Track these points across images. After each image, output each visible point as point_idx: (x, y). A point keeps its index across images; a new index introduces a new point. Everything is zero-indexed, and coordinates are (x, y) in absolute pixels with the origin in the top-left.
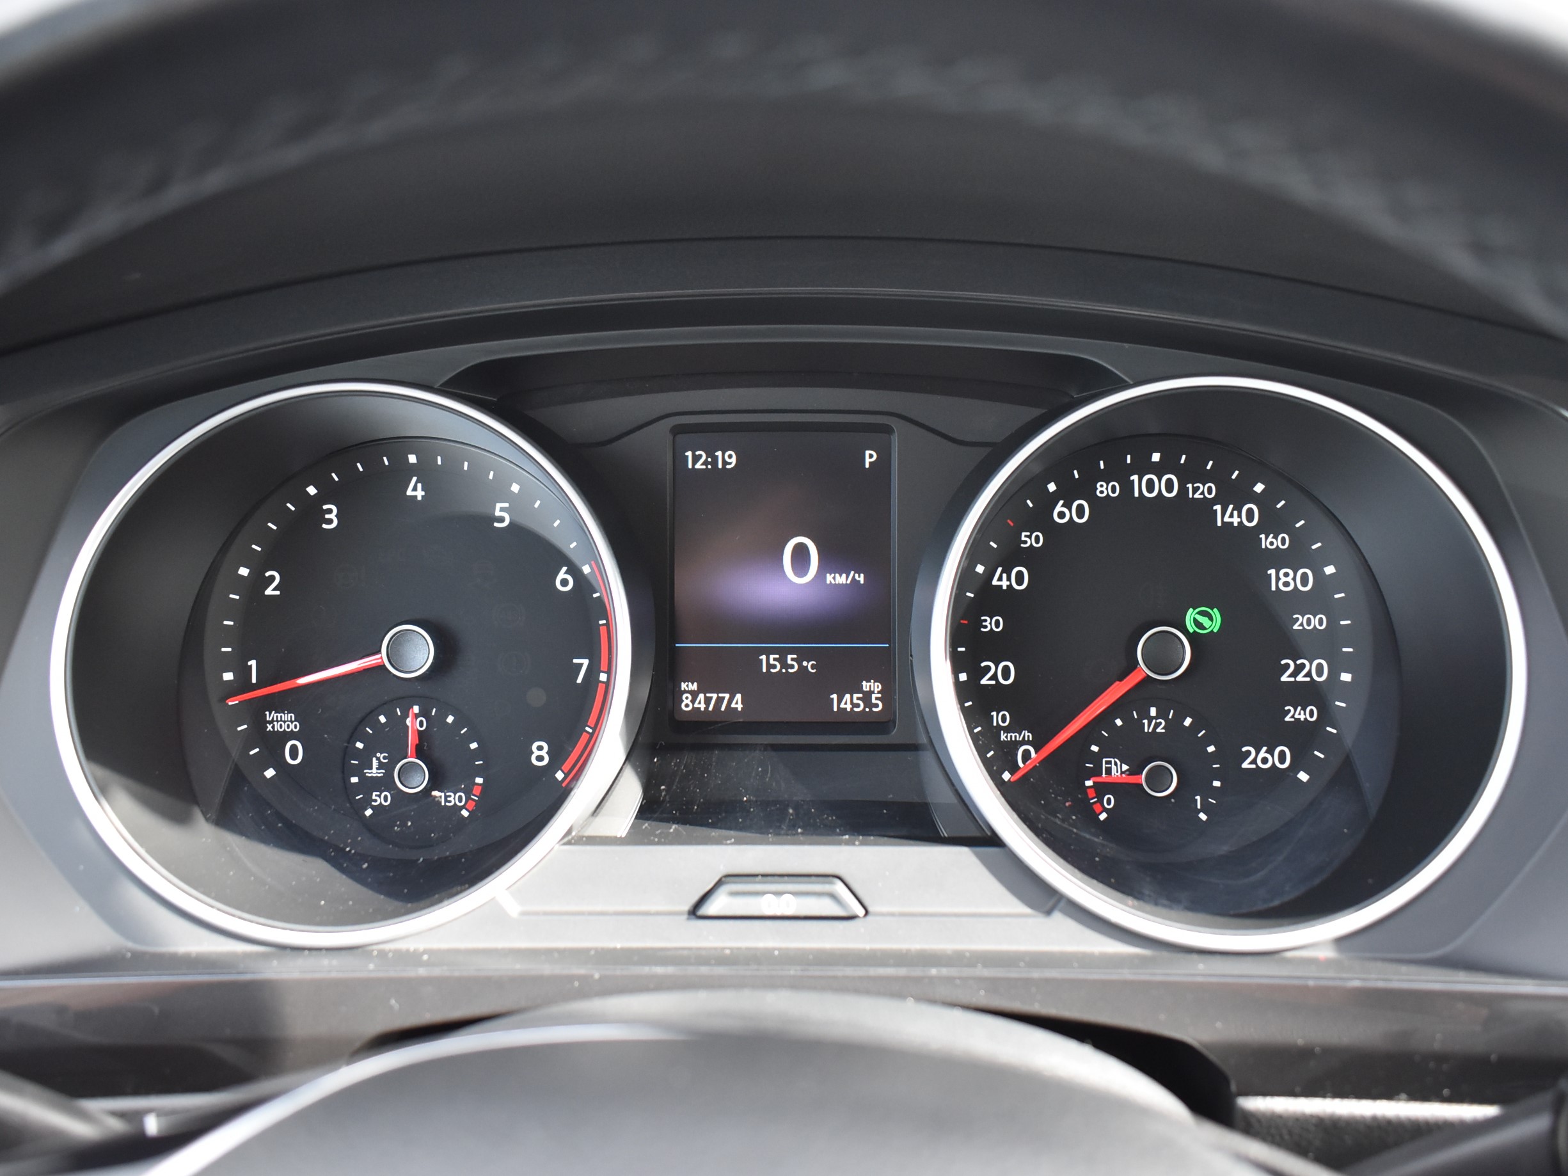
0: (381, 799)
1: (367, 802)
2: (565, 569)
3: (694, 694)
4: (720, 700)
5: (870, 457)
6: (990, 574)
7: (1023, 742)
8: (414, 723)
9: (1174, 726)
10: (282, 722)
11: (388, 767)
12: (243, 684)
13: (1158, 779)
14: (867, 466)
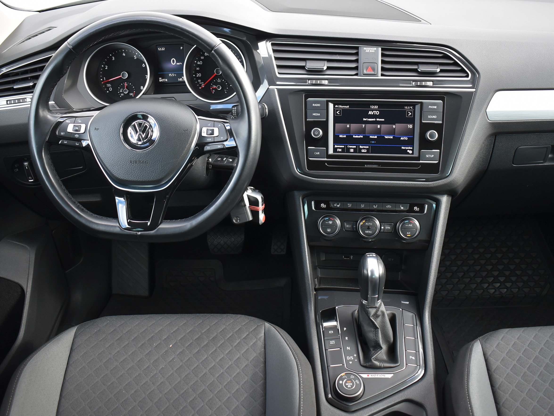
0: (122, 95)
1: (120, 95)
2: (144, 64)
3: (161, 79)
4: (164, 80)
5: (181, 48)
6: (197, 62)
7: (203, 84)
8: (126, 84)
9: (222, 81)
10: (109, 85)
11: (123, 90)
12: (103, 80)
13: (219, 88)
14: (181, 49)
